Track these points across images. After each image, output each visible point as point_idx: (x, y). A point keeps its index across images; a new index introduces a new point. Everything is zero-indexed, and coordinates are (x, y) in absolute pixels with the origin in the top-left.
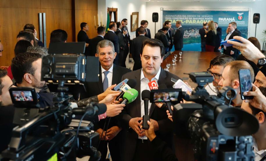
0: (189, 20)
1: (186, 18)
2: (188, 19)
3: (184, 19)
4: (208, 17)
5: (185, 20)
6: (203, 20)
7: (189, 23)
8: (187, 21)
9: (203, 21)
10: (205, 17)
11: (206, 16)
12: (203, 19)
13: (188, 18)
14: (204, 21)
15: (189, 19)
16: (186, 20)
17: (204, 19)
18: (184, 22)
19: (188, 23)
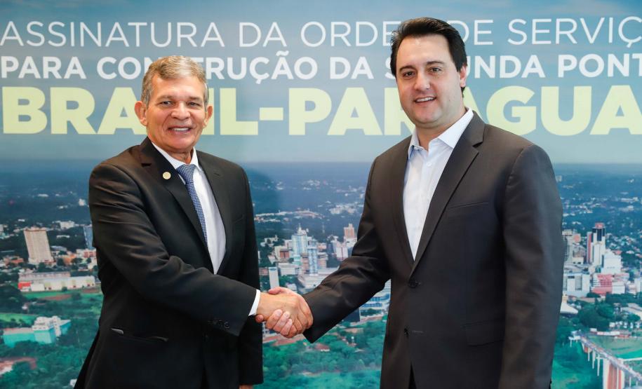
0: (336, 92)
1: (282, 68)
2: (322, 81)
3: (259, 78)
4: (602, 47)
5: (277, 93)
6: (533, 83)
7: (337, 129)
8: (297, 97)
9: (536, 101)
10: (566, 47)
11: (565, 28)
12: (534, 65)
13: (322, 56)
14: (550, 95)
15: (333, 76)
16: (282, 78)
17: (550, 68)
18: (270, 114)
19: (317, 130)
